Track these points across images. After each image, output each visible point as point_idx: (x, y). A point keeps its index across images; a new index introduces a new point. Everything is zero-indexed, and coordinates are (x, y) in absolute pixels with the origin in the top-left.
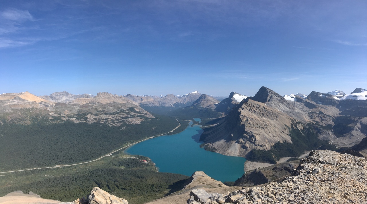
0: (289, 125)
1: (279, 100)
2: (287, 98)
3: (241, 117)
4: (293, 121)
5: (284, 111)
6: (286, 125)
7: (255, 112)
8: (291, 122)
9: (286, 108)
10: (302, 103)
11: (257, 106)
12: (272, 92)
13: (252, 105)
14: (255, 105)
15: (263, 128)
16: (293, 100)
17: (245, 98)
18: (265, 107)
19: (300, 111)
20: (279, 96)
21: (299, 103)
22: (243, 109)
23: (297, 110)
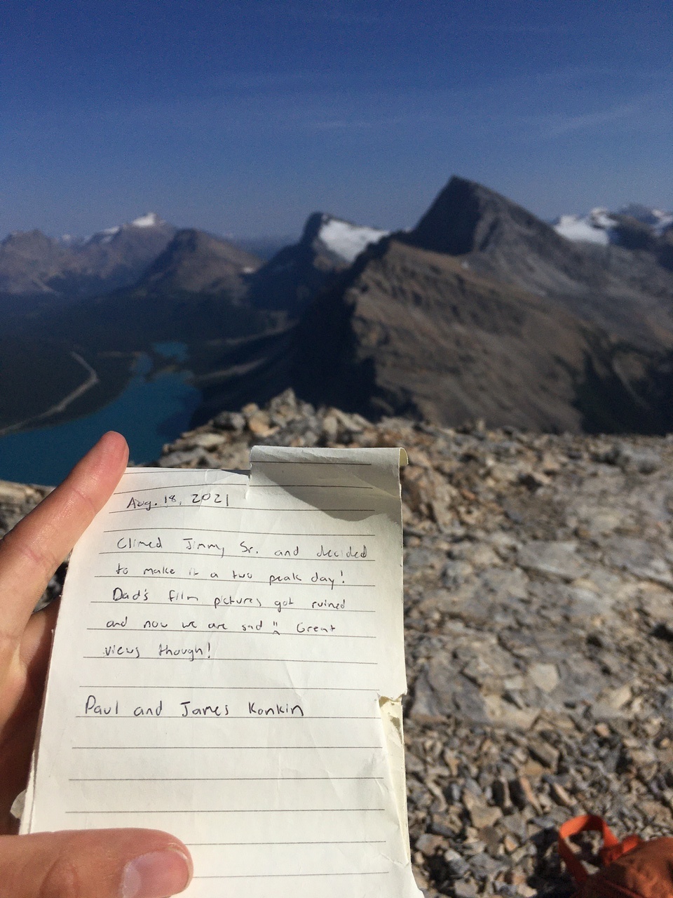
0: (574, 357)
2: (573, 229)
3: (358, 327)
4: (595, 338)
5: (551, 293)
6: (559, 360)
7: (417, 300)
8: (585, 345)
9: (563, 278)
10: (644, 255)
11: (433, 275)
12: (497, 202)
13: (404, 270)
16: (600, 238)
17: (374, 236)
18: (465, 276)
20: (530, 220)
21: (627, 255)
22: (365, 289)
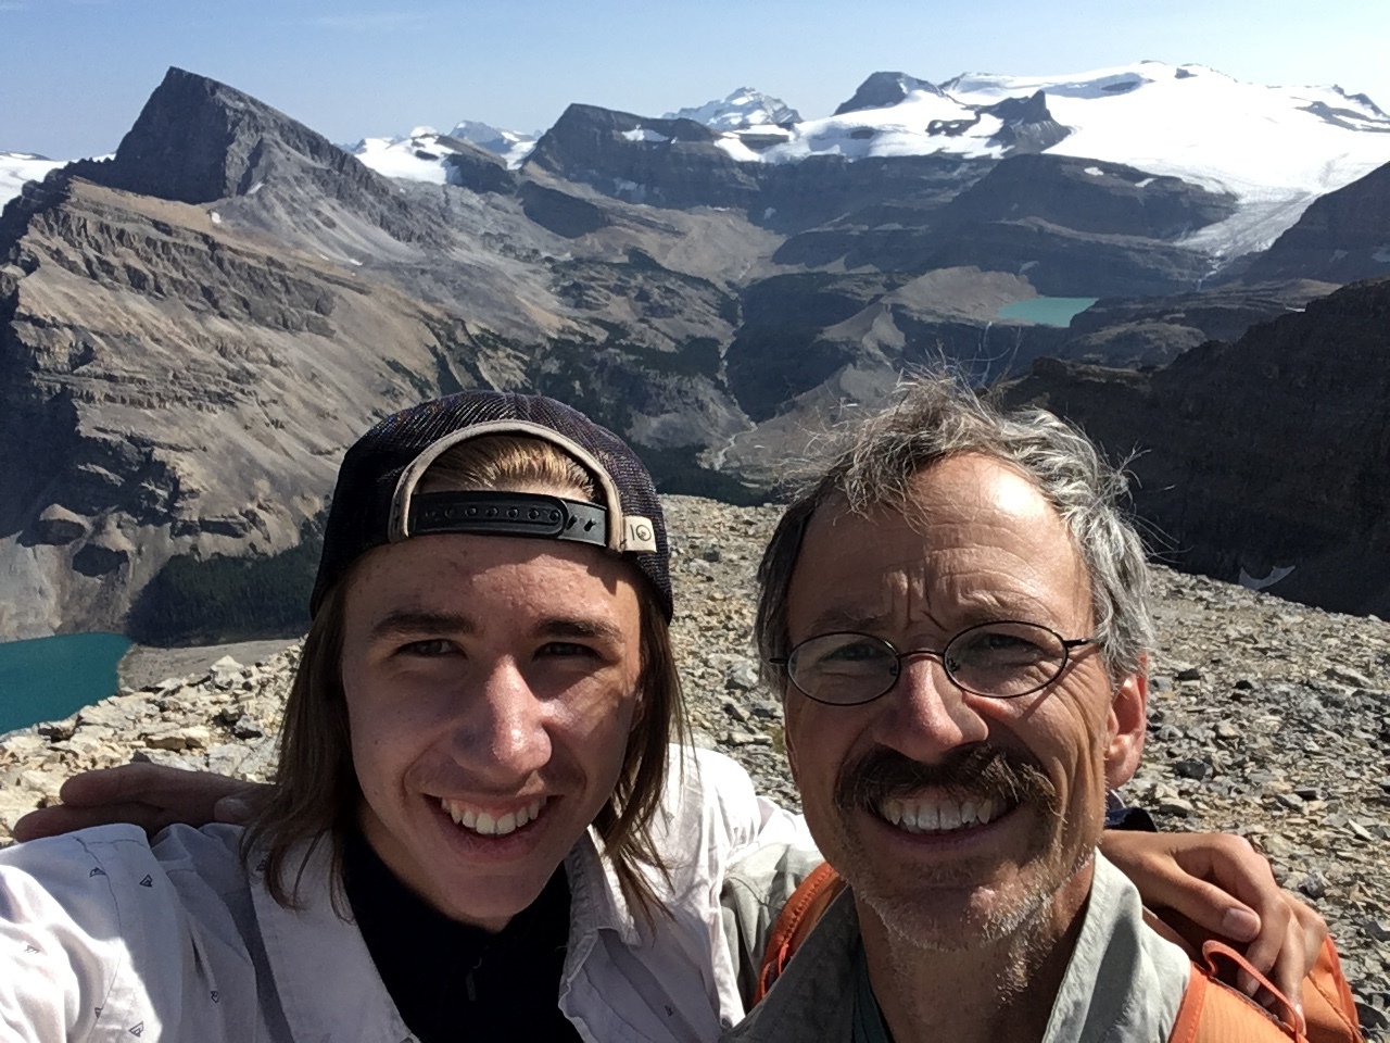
0: (419, 362)
1: (321, 179)
2: (386, 159)
3: (27, 334)
4: (447, 329)
5: (366, 259)
6: (395, 366)
7: (137, 281)
8: (434, 341)
9: (383, 236)
10: (498, 199)
11: (154, 233)
12: (256, 115)
13: (104, 229)
14: (129, 228)
15: (224, 399)
16: (434, 173)
17: (38, 171)
18: (219, 238)
19: (491, 258)
20: (316, 145)
21: (475, 199)
22: (31, 267)
23: (468, 252)
